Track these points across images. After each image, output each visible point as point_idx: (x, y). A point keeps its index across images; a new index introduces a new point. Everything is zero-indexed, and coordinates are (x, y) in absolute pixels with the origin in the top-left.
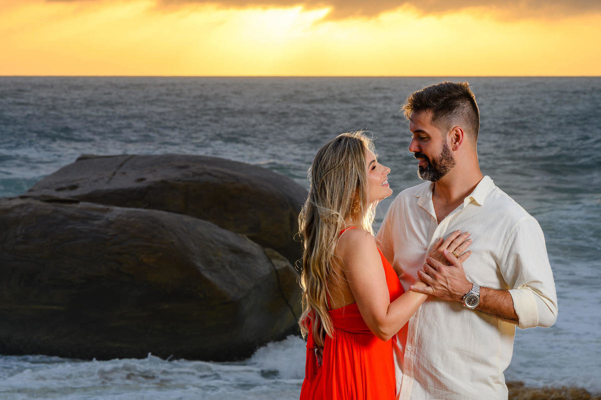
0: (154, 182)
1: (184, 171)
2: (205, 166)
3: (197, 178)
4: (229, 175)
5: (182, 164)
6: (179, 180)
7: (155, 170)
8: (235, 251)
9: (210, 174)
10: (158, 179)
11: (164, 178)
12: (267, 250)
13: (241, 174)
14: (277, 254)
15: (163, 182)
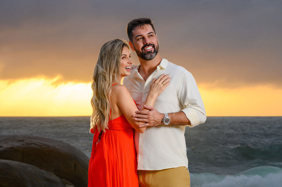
0: (7, 148)
1: (22, 143)
2: (32, 140)
3: (28, 146)
4: (44, 144)
5: (21, 139)
6: (19, 147)
7: (7, 143)
8: (48, 180)
9: (35, 144)
10: (9, 146)
11: (12, 146)
12: (63, 180)
13: (50, 144)
14: (68, 182)
15: (11, 148)
